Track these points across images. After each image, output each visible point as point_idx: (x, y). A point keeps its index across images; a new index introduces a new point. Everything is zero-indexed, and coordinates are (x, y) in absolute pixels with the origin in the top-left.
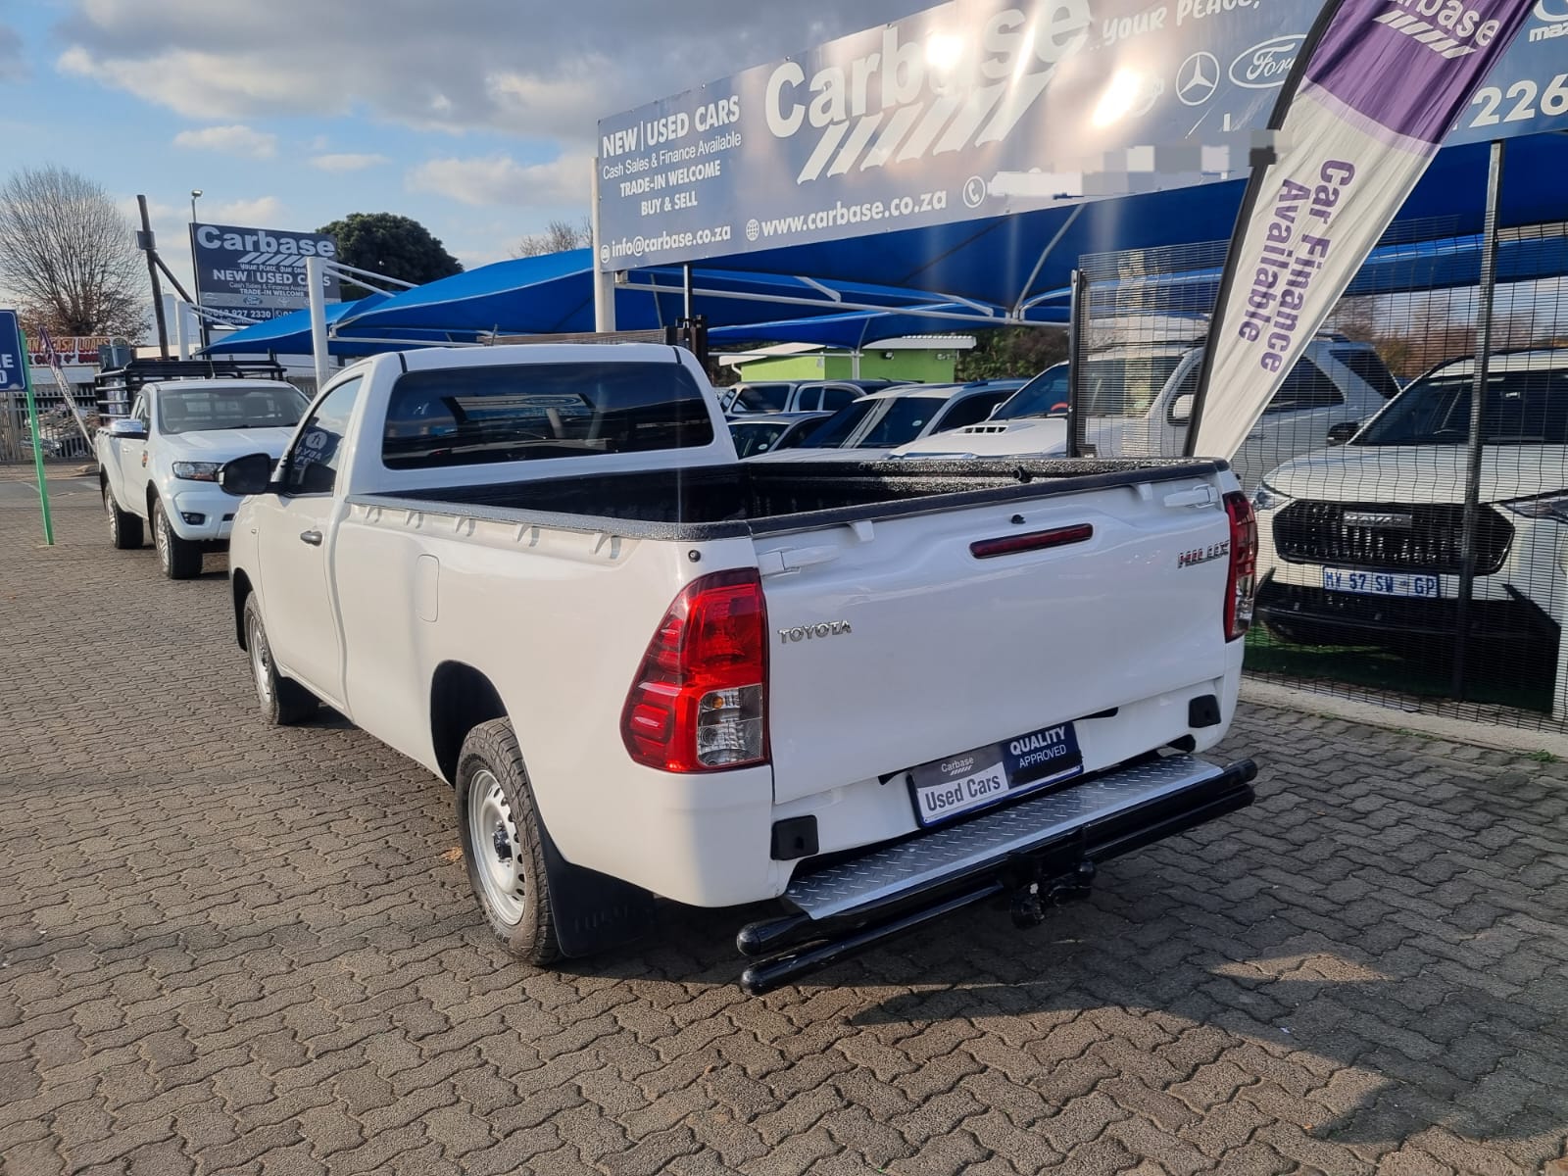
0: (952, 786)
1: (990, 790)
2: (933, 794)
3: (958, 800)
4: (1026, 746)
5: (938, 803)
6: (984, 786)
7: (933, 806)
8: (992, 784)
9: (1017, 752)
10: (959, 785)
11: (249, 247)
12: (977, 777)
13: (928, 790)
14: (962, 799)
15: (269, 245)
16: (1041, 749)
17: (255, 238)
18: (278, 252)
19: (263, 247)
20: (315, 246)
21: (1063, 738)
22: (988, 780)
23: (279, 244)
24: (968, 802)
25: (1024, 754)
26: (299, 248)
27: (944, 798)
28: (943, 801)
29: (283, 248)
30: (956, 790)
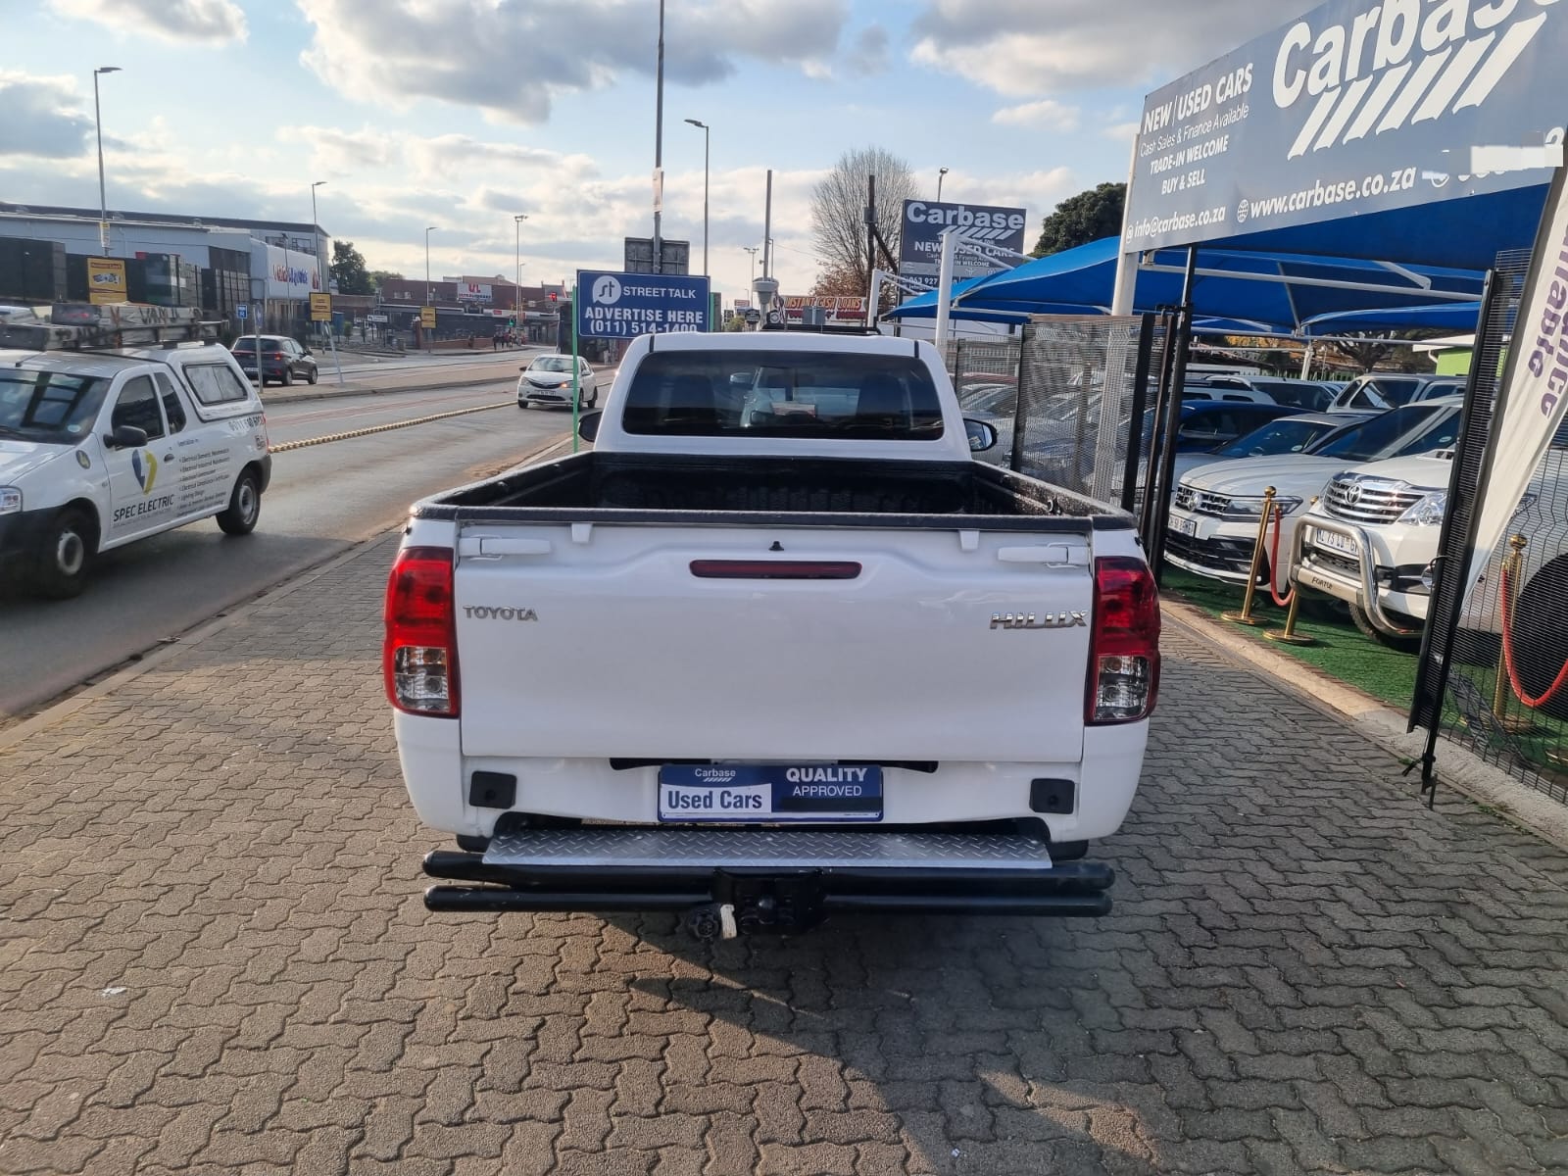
0: (703, 792)
1: (747, 806)
2: (677, 793)
3: (705, 806)
4: (807, 776)
5: (681, 803)
6: (741, 801)
7: (674, 804)
8: (751, 801)
9: (795, 779)
10: (711, 793)
11: (949, 221)
12: (735, 791)
13: (674, 788)
14: (711, 806)
15: (966, 218)
16: (827, 784)
17: (955, 212)
18: (973, 225)
19: (961, 221)
20: (1006, 220)
21: (861, 779)
22: (747, 798)
23: (975, 218)
24: (716, 811)
25: (801, 783)
26: (992, 221)
27: (690, 801)
28: (687, 803)
29: (978, 222)
30: (705, 797)
